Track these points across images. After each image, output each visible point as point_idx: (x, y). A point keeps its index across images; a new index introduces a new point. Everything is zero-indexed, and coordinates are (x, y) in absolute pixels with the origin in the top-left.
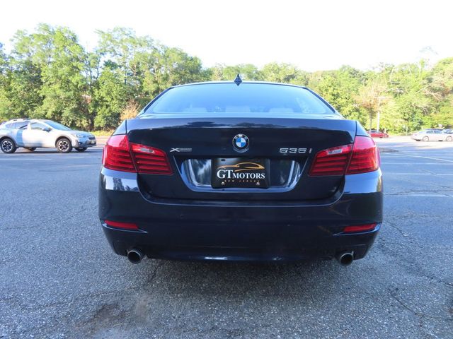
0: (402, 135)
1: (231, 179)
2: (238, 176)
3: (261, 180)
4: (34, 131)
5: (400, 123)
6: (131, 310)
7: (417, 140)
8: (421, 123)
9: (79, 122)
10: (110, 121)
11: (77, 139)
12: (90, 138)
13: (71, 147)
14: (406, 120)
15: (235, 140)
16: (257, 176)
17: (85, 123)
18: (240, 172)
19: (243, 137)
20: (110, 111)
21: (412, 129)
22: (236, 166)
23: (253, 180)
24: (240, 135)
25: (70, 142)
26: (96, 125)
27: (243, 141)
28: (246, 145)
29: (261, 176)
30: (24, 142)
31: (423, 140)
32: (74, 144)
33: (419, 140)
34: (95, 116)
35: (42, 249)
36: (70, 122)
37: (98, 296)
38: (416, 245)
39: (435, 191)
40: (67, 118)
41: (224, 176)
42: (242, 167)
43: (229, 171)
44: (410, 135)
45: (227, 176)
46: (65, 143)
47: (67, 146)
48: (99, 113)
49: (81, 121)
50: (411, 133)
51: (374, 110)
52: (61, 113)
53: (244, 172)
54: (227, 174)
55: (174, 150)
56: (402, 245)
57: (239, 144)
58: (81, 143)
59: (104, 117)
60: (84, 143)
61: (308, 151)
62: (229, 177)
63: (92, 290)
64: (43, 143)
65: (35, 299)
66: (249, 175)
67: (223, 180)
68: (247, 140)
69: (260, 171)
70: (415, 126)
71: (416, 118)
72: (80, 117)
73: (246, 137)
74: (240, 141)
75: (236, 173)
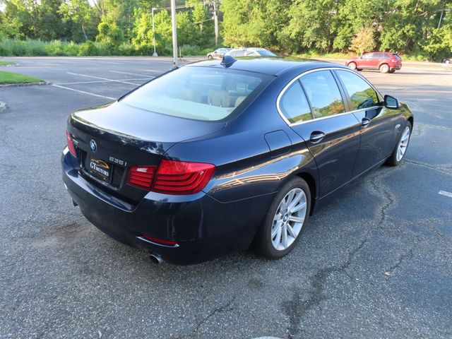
1: (95, 170)
3: (106, 177)
9: (319, 43)
17: (324, 44)
22: (97, 161)
23: (103, 175)
26: (335, 47)
34: (335, 36)
36: (311, 43)
40: (309, 38)
42: (99, 163)
43: (95, 165)
48: (339, 34)
49: (321, 42)
52: (303, 34)
53: (101, 168)
59: (344, 38)
61: (124, 163)
66: (102, 171)
67: (92, 169)
72: (321, 37)
75: (97, 167)
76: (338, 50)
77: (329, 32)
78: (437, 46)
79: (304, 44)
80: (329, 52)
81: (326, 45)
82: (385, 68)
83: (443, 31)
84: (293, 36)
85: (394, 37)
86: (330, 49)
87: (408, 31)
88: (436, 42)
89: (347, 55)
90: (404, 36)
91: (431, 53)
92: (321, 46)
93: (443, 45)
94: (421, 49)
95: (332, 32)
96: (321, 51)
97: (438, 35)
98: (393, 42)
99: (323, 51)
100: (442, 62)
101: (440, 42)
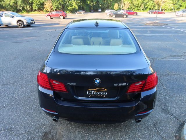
0: (171, 12)
1: (93, 95)
2: (96, 93)
3: (105, 95)
4: (6, 17)
5: (171, 6)
6: (56, 135)
7: (177, 16)
8: (181, 6)
9: (26, 7)
10: (40, 7)
11: (26, 21)
12: (32, 21)
13: (24, 25)
14: (174, 4)
15: (95, 81)
16: (104, 93)
17: (28, 8)
18: (97, 92)
19: (98, 80)
20: (39, 2)
21: (176, 9)
22: (95, 89)
23: (102, 95)
24: (97, 79)
25: (23, 23)
26: (34, 9)
27: (98, 81)
28: (100, 83)
29: (106, 94)
30: (3, 23)
31: (180, 16)
32: (25, 23)
33: (178, 16)
34: (33, 4)
35: (18, 98)
36: (22, 7)
37: (43, 127)
38: (168, 94)
39: (180, 56)
40: (20, 5)
41: (90, 93)
42: (97, 90)
43: (92, 92)
44: (175, 12)
45: (91, 93)
46: (21, 23)
47: (22, 25)
48: (34, 3)
49: (27, 7)
50: (175, 11)
51: (160, 5)
52: (17, 3)
53: (99, 92)
54: (91, 92)
55: (68, 84)
56: (162, 94)
57: (96, 83)
58: (28, 23)
59: (37, 5)
60: (29, 23)
61: (126, 84)
62: (92, 94)
63: (40, 124)
64: (11, 23)
65: (19, 129)
66: (101, 93)
67: (90, 95)
68: (100, 81)
69: (105, 92)
70: (178, 7)
71: (179, 3)
72: (26, 5)
73: (100, 80)
74: (97, 81)
75: (95, 92)
76: (35, 10)
77: (29, 2)
78: (72, 7)
79: (19, 8)
80: (32, 11)
81: (29, 8)
82: (62, 17)
83: (72, 2)
84: (12, 4)
85: (57, 4)
86: (32, 10)
87: (61, 2)
88: (71, 6)
89: (40, 12)
90: (60, 4)
91: (71, 10)
92: (27, 8)
93: (74, 7)
94: (67, 9)
95: (30, 2)
96: (27, 11)
97: (71, 3)
98: (57, 6)
99: (29, 11)
100: (75, 13)
101: (72, 6)
